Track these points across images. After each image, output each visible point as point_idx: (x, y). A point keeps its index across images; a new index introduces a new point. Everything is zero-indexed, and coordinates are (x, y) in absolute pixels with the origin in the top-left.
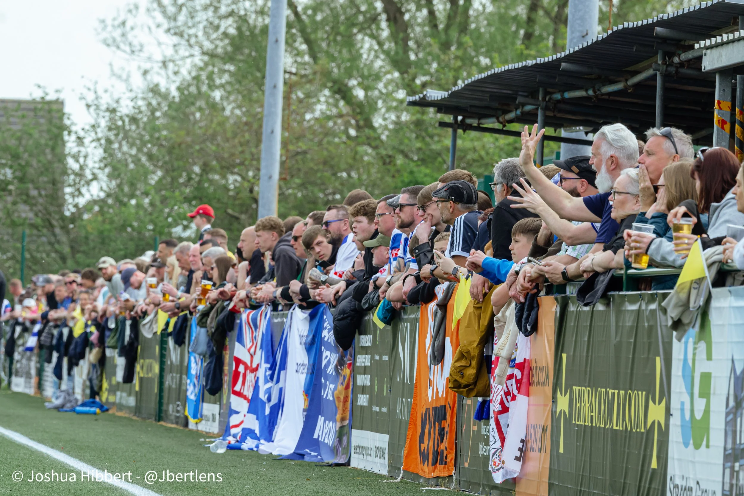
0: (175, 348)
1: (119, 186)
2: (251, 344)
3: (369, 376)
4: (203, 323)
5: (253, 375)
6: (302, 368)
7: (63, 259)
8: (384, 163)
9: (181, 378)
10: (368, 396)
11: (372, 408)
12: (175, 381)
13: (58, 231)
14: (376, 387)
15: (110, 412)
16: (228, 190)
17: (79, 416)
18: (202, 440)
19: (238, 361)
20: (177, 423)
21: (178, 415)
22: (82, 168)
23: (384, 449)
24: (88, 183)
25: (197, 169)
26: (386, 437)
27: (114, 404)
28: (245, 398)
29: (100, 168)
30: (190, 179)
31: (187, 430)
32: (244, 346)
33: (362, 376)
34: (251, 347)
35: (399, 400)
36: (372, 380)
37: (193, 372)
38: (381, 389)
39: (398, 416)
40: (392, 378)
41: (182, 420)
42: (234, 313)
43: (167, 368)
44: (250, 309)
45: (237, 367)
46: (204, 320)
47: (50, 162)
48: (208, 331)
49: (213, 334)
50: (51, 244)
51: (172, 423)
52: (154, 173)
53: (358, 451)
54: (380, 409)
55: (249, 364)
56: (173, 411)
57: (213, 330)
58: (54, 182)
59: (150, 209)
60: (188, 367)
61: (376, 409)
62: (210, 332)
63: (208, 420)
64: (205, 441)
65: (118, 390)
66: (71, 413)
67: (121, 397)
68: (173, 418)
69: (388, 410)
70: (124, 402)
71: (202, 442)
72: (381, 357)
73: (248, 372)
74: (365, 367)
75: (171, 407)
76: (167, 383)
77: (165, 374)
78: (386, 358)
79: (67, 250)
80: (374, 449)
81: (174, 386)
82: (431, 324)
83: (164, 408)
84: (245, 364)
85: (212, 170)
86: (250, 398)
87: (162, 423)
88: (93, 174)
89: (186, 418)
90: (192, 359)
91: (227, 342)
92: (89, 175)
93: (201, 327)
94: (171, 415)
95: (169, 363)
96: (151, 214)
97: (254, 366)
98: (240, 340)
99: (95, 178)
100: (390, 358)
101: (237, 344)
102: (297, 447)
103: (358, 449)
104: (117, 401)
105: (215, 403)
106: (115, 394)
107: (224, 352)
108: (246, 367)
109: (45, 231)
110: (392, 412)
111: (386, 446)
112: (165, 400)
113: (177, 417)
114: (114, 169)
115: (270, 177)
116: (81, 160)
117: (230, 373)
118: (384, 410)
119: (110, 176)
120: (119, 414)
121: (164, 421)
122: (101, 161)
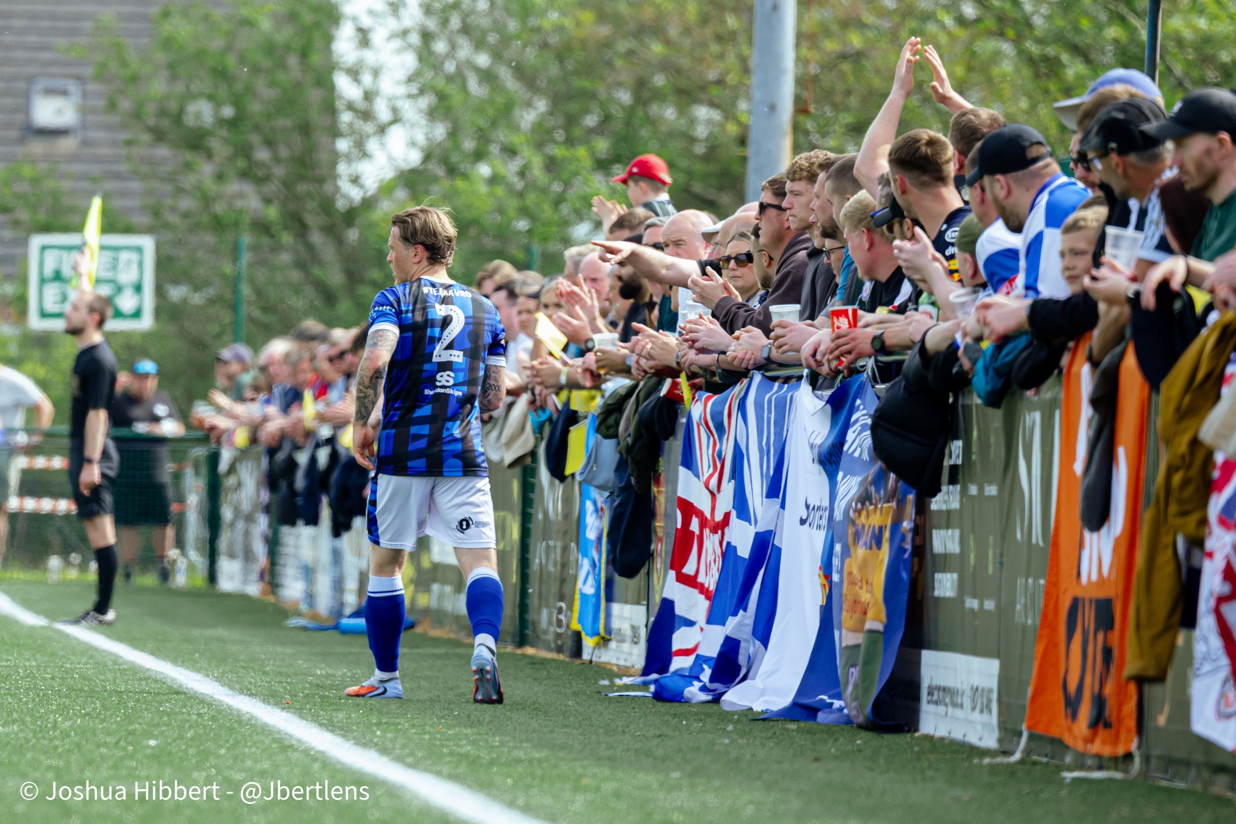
0: (552, 484)
1: (453, 134)
2: (711, 470)
3: (957, 532)
4: (608, 428)
5: (717, 537)
6: (818, 514)
7: (329, 297)
8: (1037, 76)
9: (565, 549)
10: (955, 576)
11: (963, 602)
12: (552, 556)
13: (316, 238)
14: (972, 556)
15: (418, 630)
16: (693, 140)
17: (347, 639)
18: (606, 682)
19: (687, 509)
20: (559, 650)
21: (559, 630)
22: (369, 96)
23: (990, 691)
24: (382, 130)
25: (625, 97)
26: (993, 666)
27: (427, 612)
28: (702, 589)
29: (410, 96)
30: (607, 119)
31: (578, 662)
32: (697, 476)
33: (942, 532)
34: (711, 476)
35: (1020, 581)
36: (963, 542)
37: (591, 535)
38: (982, 558)
39: (1019, 618)
40: (1006, 533)
41: (569, 644)
42: (674, 401)
43: (536, 528)
44: (707, 390)
45: (686, 522)
46: (611, 420)
47: (298, 85)
48: (619, 443)
49: (629, 449)
50: (300, 265)
51: (549, 649)
52: (529, 105)
53: (935, 697)
54: (981, 604)
55: (708, 514)
56: (550, 623)
57: (629, 440)
58: (305, 129)
59: (519, 185)
60: (580, 524)
61: (972, 603)
62: (623, 444)
63: (622, 641)
64: (613, 684)
65: (435, 580)
66: (332, 633)
67: (441, 596)
68: (550, 637)
69: (998, 604)
70: (448, 606)
71: (605, 686)
72: (981, 490)
73: (707, 532)
74: (949, 512)
75: (545, 613)
76: (537, 561)
77: (532, 541)
78: (992, 490)
79: (335, 277)
80: (968, 692)
81: (551, 569)
82: (1086, 412)
83: (531, 616)
84: (700, 514)
85: (658, 96)
86: (712, 588)
87: (530, 651)
88: (395, 110)
89: (577, 636)
90: (589, 506)
91: (662, 468)
92: (383, 112)
93: (606, 437)
94: (546, 632)
95: (540, 516)
96: (521, 195)
97: (719, 517)
98: (688, 461)
99: (397, 119)
100: (1001, 490)
101: (682, 470)
102: (800, 692)
103: (936, 693)
104: (434, 604)
105: (638, 603)
106: (428, 590)
107: (654, 489)
108: (703, 523)
109: (287, 238)
110: (1005, 610)
111: (994, 684)
112: (533, 601)
113: (559, 636)
114: (442, 97)
115: (773, 108)
116: (367, 79)
117: (667, 534)
118: (990, 605)
119: (432, 114)
120: (436, 633)
121: (532, 646)
122: (410, 80)
